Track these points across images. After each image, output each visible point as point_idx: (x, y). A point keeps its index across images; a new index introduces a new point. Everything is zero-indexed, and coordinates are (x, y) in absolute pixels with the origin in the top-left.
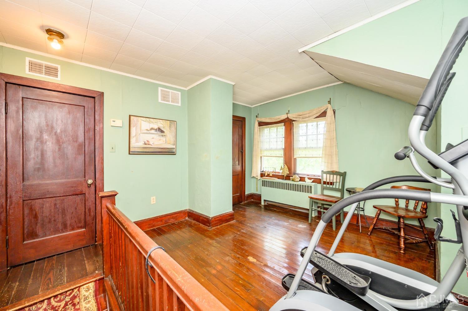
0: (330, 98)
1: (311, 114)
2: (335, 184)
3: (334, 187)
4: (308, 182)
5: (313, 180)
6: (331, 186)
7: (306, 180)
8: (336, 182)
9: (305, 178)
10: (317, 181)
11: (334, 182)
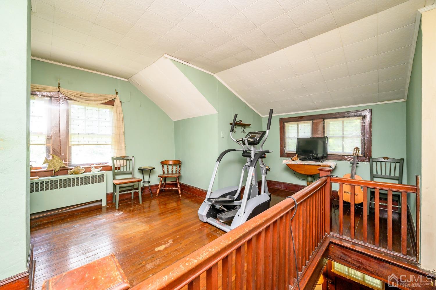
0: (116, 90)
1: (97, 99)
2: (122, 168)
3: (122, 170)
4: (96, 172)
5: (101, 168)
6: (119, 171)
7: (93, 170)
8: (124, 166)
9: (91, 167)
10: (107, 168)
11: (121, 167)
